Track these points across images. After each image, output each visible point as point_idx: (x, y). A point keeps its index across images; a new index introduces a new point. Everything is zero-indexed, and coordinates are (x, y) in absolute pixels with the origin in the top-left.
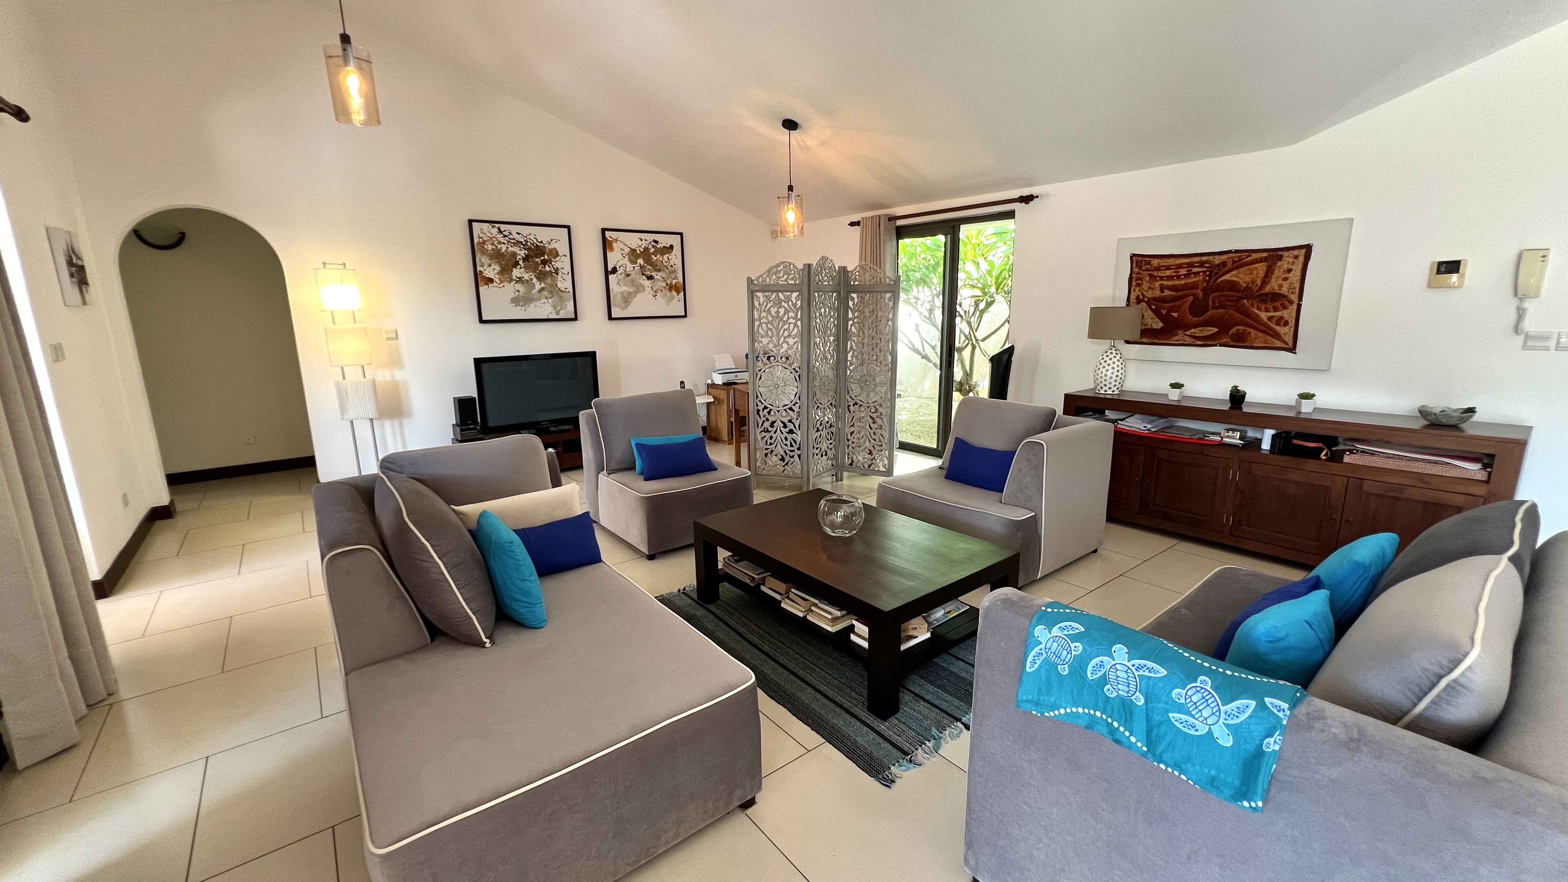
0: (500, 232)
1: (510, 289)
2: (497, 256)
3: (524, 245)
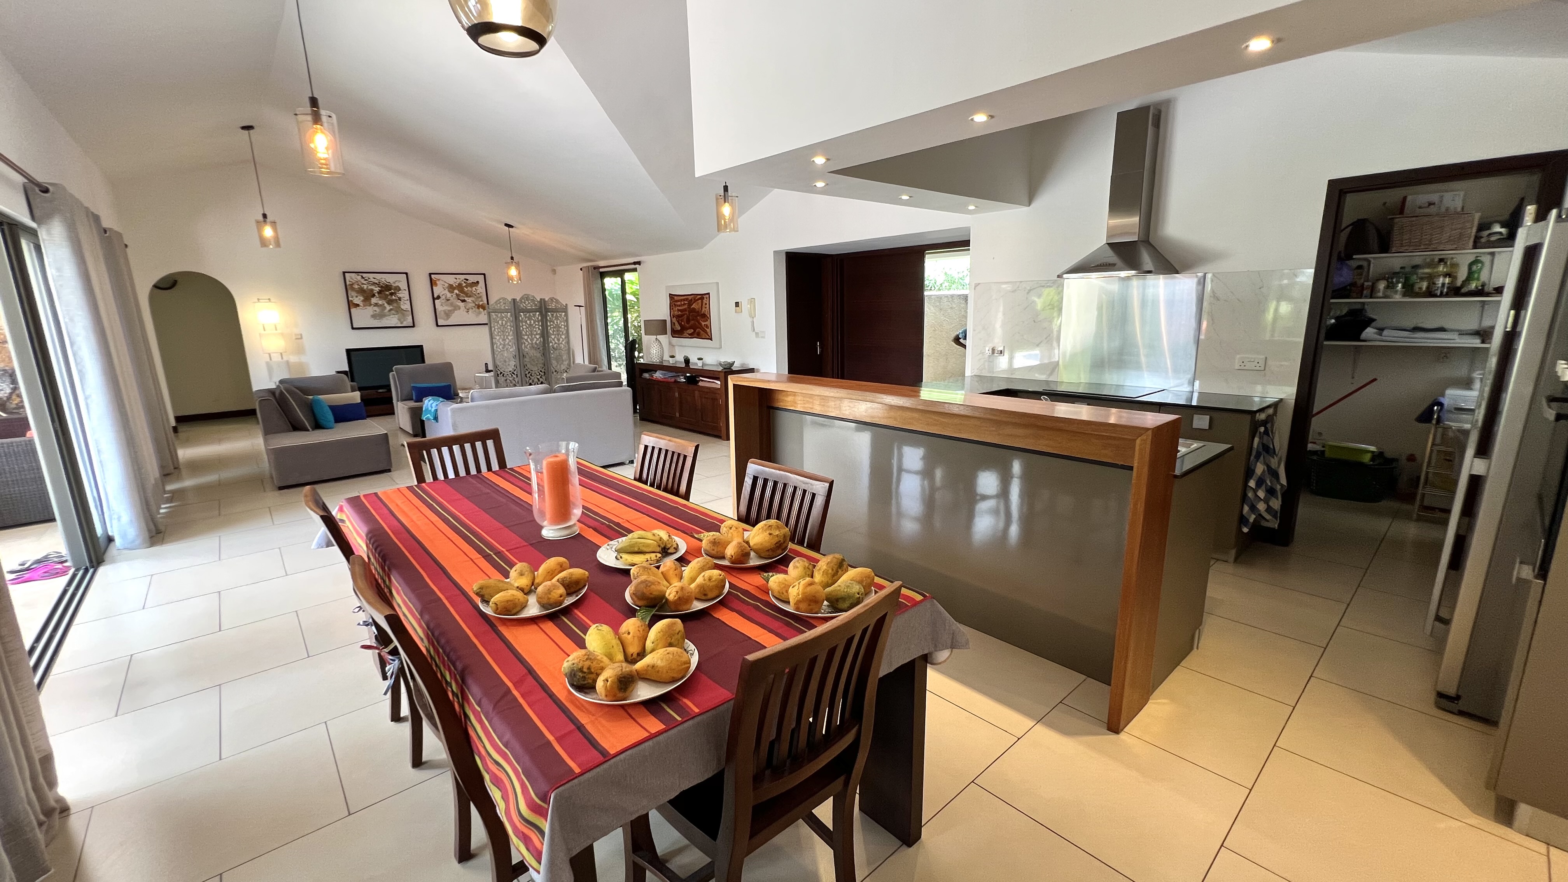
0: (362, 277)
1: (370, 310)
2: (361, 291)
3: (378, 284)
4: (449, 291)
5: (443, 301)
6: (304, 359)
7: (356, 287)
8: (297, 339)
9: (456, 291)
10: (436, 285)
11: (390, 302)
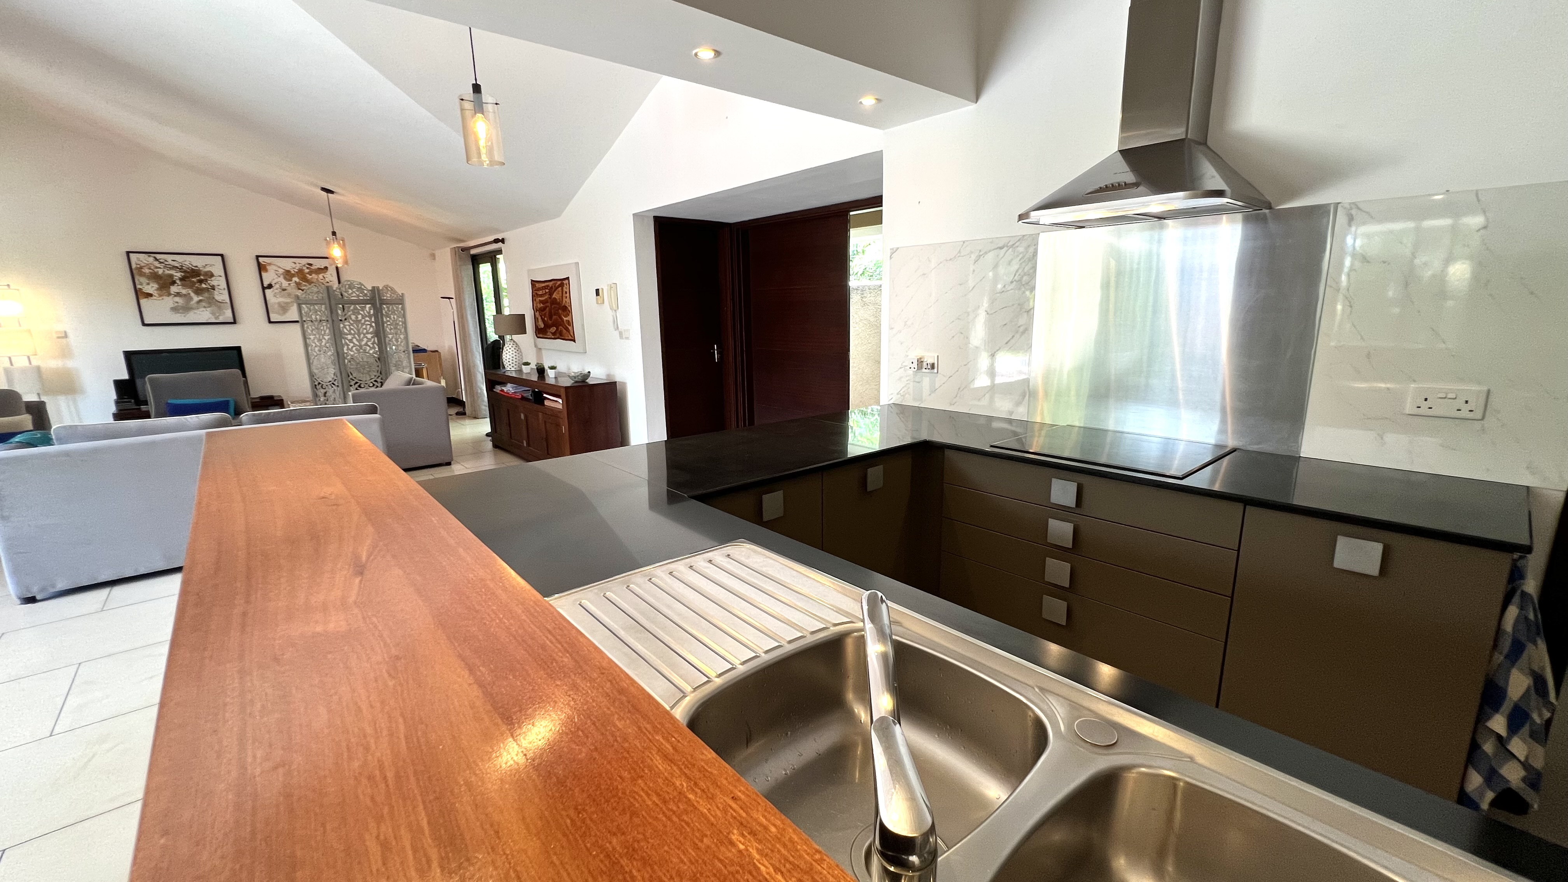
0: (156, 259)
1: (169, 302)
2: (154, 277)
3: (180, 269)
4: (285, 278)
5: (276, 291)
6: (70, 364)
7: (146, 271)
8: (58, 338)
9: (296, 279)
10: (266, 271)
11: (198, 292)
